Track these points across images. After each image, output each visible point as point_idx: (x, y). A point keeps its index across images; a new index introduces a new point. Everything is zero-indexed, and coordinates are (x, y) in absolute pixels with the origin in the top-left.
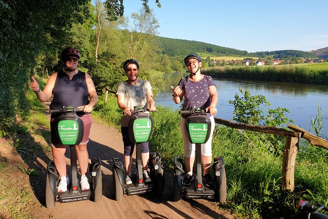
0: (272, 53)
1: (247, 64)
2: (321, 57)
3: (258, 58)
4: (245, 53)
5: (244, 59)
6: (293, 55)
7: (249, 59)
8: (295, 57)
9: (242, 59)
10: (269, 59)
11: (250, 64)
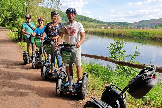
0: (115, 23)
1: (103, 27)
2: (136, 26)
3: (108, 25)
4: (102, 22)
5: (102, 25)
6: (124, 24)
7: (104, 25)
8: (125, 25)
9: (101, 25)
10: (113, 25)
11: (104, 28)
